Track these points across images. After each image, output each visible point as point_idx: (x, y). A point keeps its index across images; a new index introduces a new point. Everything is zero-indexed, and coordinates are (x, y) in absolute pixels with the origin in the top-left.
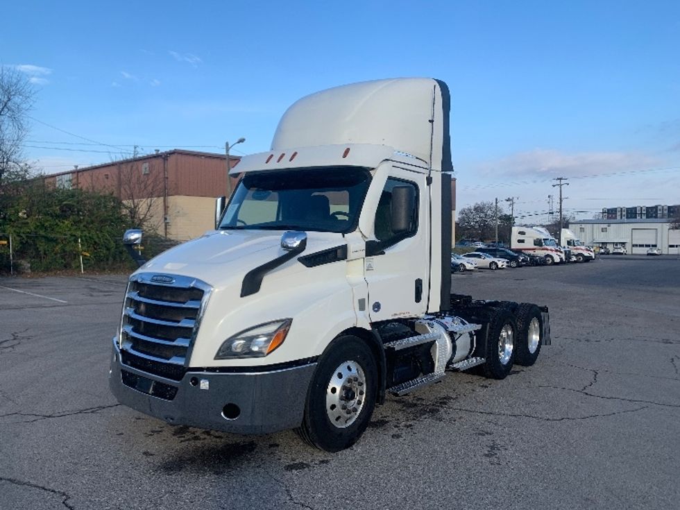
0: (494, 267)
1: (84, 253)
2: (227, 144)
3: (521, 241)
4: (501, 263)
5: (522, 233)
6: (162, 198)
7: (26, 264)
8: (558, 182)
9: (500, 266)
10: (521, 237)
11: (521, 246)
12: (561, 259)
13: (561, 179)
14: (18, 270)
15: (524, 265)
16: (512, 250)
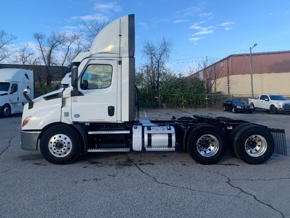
1: (184, 101)
2: (250, 48)
6: (227, 77)
7: (164, 105)
14: (162, 107)
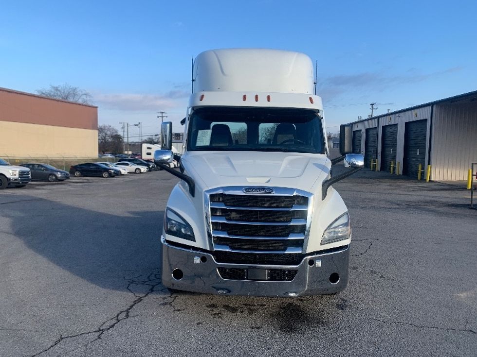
0: (138, 171)
3: (149, 154)
4: (144, 169)
5: (149, 148)
8: (161, 115)
9: (142, 171)
10: (149, 151)
11: (149, 157)
12: (175, 165)
13: (162, 113)
15: (153, 170)
16: (144, 160)
